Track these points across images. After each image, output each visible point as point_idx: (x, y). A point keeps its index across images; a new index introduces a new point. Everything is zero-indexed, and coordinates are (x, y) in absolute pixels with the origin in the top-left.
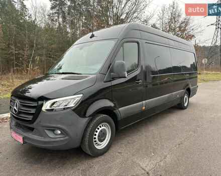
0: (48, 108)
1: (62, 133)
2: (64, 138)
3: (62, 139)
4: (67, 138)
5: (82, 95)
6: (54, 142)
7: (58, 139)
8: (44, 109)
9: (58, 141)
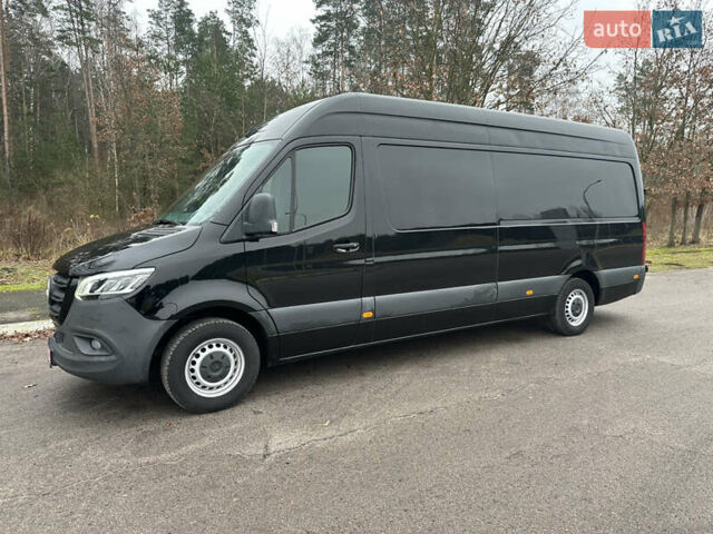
0: (87, 293)
1: (103, 348)
2: (108, 358)
3: (103, 359)
4: (113, 358)
5: (153, 269)
6: (88, 363)
7: (96, 359)
8: (78, 295)
9: (94, 363)
